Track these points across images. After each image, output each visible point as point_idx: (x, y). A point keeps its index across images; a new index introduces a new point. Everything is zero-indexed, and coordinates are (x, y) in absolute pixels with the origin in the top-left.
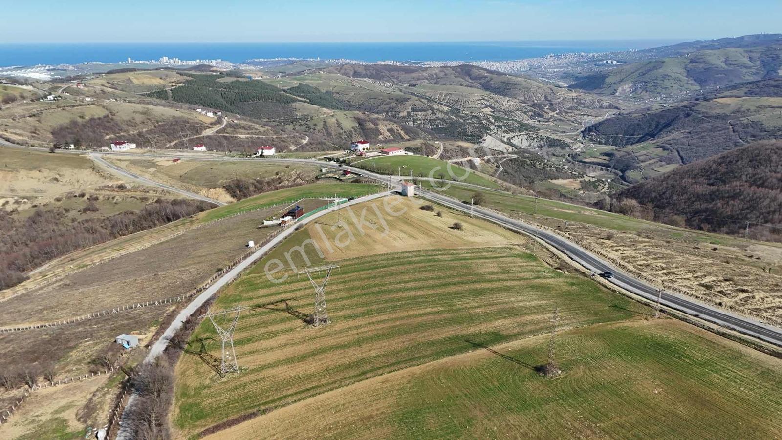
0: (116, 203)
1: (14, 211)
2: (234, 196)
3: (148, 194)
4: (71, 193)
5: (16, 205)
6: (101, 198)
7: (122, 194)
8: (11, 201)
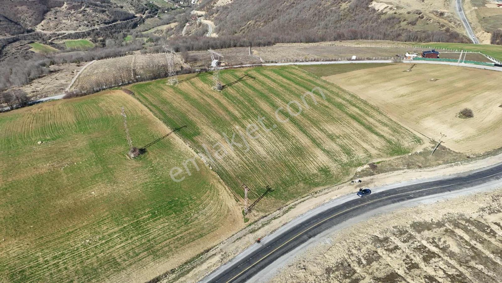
0: (427, 24)
1: (386, 13)
2: (492, 43)
3: (450, 24)
4: (417, 10)
5: (389, 10)
6: (424, 18)
7: (437, 19)
8: (390, 6)
